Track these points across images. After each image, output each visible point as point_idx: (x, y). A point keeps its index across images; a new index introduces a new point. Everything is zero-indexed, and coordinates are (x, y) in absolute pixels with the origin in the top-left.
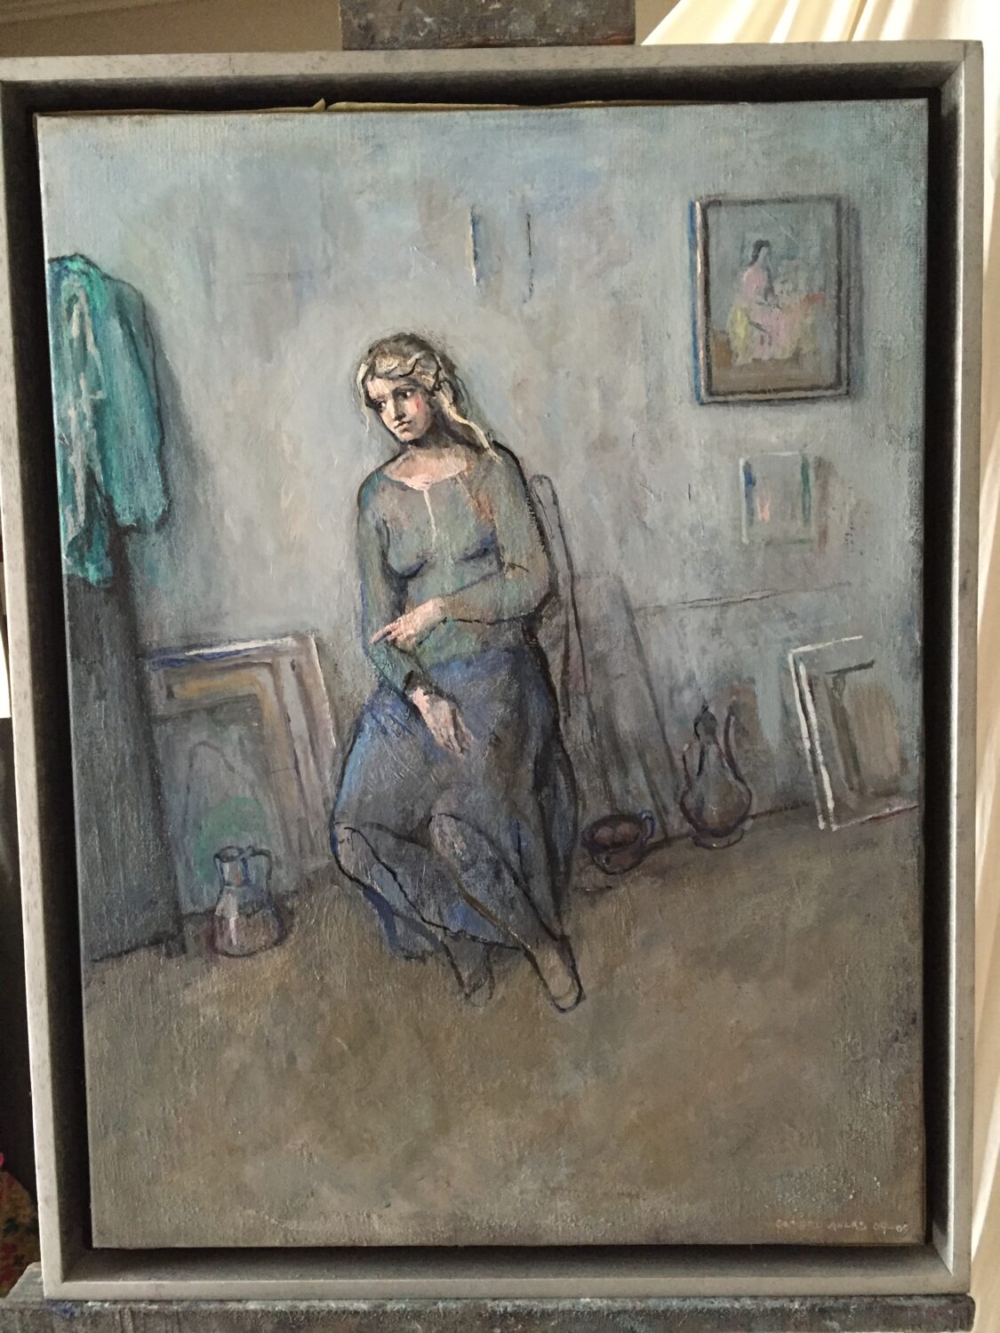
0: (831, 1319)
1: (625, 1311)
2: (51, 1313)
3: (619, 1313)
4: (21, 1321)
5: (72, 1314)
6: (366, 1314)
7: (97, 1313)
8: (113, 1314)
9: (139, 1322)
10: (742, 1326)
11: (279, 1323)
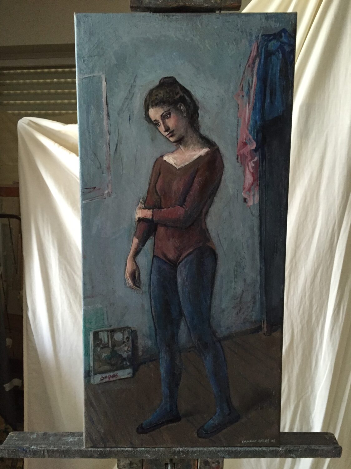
0: (292, 454)
1: (221, 451)
2: (18, 450)
3: (219, 451)
4: (8, 453)
5: (26, 451)
6: (130, 451)
7: (35, 451)
8: (41, 451)
9: (50, 454)
10: (262, 456)
11: (100, 454)
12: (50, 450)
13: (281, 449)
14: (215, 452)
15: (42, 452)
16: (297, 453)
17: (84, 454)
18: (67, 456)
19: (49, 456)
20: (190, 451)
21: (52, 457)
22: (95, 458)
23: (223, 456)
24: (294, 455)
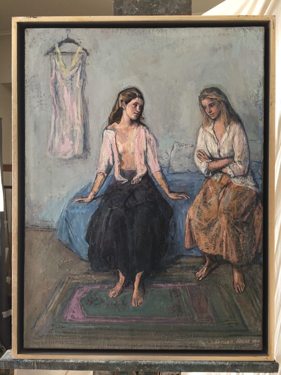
12: (39, 362)
13: (228, 364)
14: (173, 366)
15: (32, 364)
16: (241, 368)
17: (66, 366)
18: (52, 368)
19: (38, 368)
20: (153, 365)
21: (40, 369)
22: (75, 370)
23: (180, 370)
24: (239, 370)
